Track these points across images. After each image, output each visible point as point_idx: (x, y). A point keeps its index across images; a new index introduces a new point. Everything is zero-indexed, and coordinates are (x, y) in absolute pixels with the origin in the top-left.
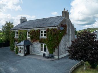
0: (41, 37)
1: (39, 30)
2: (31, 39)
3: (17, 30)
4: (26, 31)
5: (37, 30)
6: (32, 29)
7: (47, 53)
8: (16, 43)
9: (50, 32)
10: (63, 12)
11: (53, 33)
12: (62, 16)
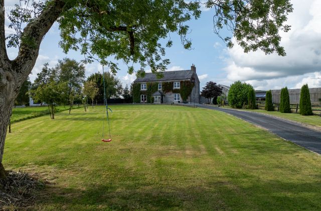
0: (174, 88)
1: (173, 82)
2: (164, 91)
3: (144, 83)
4: (157, 83)
5: (170, 82)
6: (165, 81)
7: (181, 100)
8: (142, 97)
9: (183, 84)
10: (192, 67)
11: (186, 84)
12: (191, 70)
